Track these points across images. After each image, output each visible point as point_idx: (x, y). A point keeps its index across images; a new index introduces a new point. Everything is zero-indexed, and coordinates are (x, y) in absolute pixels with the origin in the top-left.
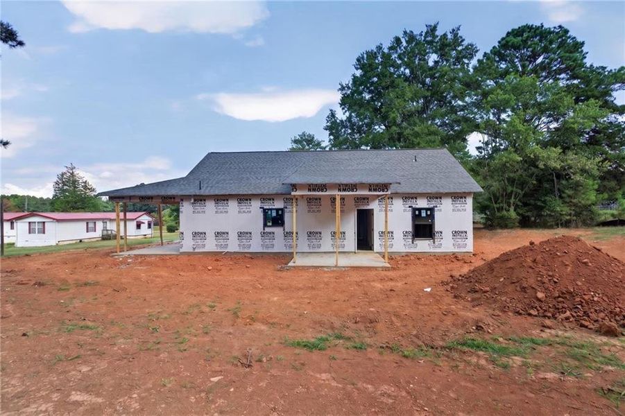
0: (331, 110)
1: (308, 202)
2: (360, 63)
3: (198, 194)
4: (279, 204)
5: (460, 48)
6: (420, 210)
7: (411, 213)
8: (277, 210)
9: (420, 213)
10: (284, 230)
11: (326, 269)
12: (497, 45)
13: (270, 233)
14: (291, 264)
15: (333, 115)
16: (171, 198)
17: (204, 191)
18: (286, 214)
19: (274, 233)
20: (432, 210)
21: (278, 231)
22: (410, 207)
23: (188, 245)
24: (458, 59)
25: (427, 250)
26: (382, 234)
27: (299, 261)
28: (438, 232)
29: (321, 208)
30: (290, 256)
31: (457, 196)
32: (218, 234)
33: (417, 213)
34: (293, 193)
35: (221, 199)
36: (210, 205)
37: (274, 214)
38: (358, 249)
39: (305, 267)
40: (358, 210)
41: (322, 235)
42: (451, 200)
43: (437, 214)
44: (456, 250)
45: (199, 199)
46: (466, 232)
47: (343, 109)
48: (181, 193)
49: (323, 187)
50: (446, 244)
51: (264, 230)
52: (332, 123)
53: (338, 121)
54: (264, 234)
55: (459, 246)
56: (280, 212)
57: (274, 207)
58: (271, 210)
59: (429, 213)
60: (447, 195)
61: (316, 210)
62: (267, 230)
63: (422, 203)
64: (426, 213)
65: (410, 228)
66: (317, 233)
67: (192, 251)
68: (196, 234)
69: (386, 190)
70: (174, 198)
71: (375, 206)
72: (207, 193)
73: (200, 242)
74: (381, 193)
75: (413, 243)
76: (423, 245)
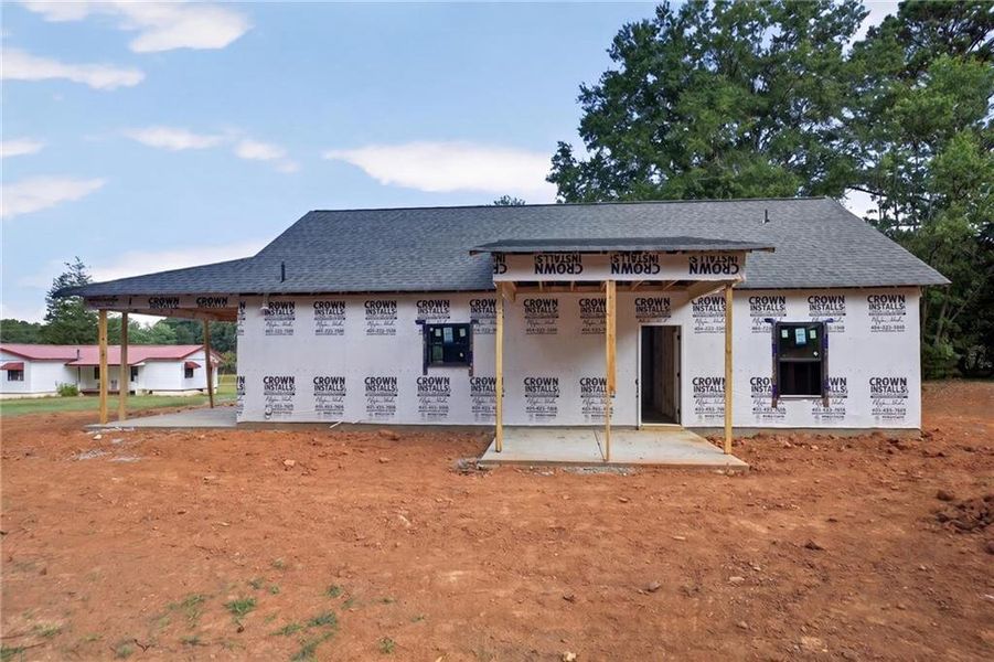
0: (561, 143)
1: (528, 310)
2: (621, 48)
3: (277, 290)
4: (459, 315)
5: (823, 14)
6: (792, 327)
7: (770, 335)
8: (456, 328)
9: (792, 336)
10: (471, 373)
11: (581, 470)
12: (894, 12)
13: (439, 381)
14: (489, 455)
15: (565, 151)
16: (218, 301)
17: (292, 285)
18: (475, 337)
19: (447, 381)
20: (820, 328)
21: (457, 376)
22: (767, 320)
23: (254, 406)
24: (822, 37)
25: (811, 422)
26: (701, 385)
27: (508, 449)
28: (835, 382)
29: (558, 324)
30: (485, 435)
31: (883, 294)
32: (321, 384)
33: (785, 334)
34: (497, 278)
35: (329, 301)
36: (305, 317)
37: (448, 336)
38: (645, 418)
39: (529, 463)
40: (643, 327)
41: (560, 386)
42: (868, 304)
43: (833, 338)
44: (882, 424)
45: (281, 303)
46: (904, 382)
47: (586, 139)
48: (239, 289)
49: (572, 260)
50: (855, 410)
51: (425, 372)
52: (563, 168)
53: (575, 165)
54: (424, 385)
55: (888, 414)
56: (463, 333)
57: (448, 322)
58: (441, 327)
59: (813, 334)
60: (857, 291)
61: (546, 327)
62: (434, 372)
63: (797, 312)
64: (808, 335)
65: (767, 371)
66: (547, 382)
67: (262, 420)
68: (272, 383)
69: (733, 269)
70: (225, 300)
71: (684, 318)
72: (298, 288)
73: (280, 400)
74: (722, 277)
75: (774, 405)
76: (800, 412)
